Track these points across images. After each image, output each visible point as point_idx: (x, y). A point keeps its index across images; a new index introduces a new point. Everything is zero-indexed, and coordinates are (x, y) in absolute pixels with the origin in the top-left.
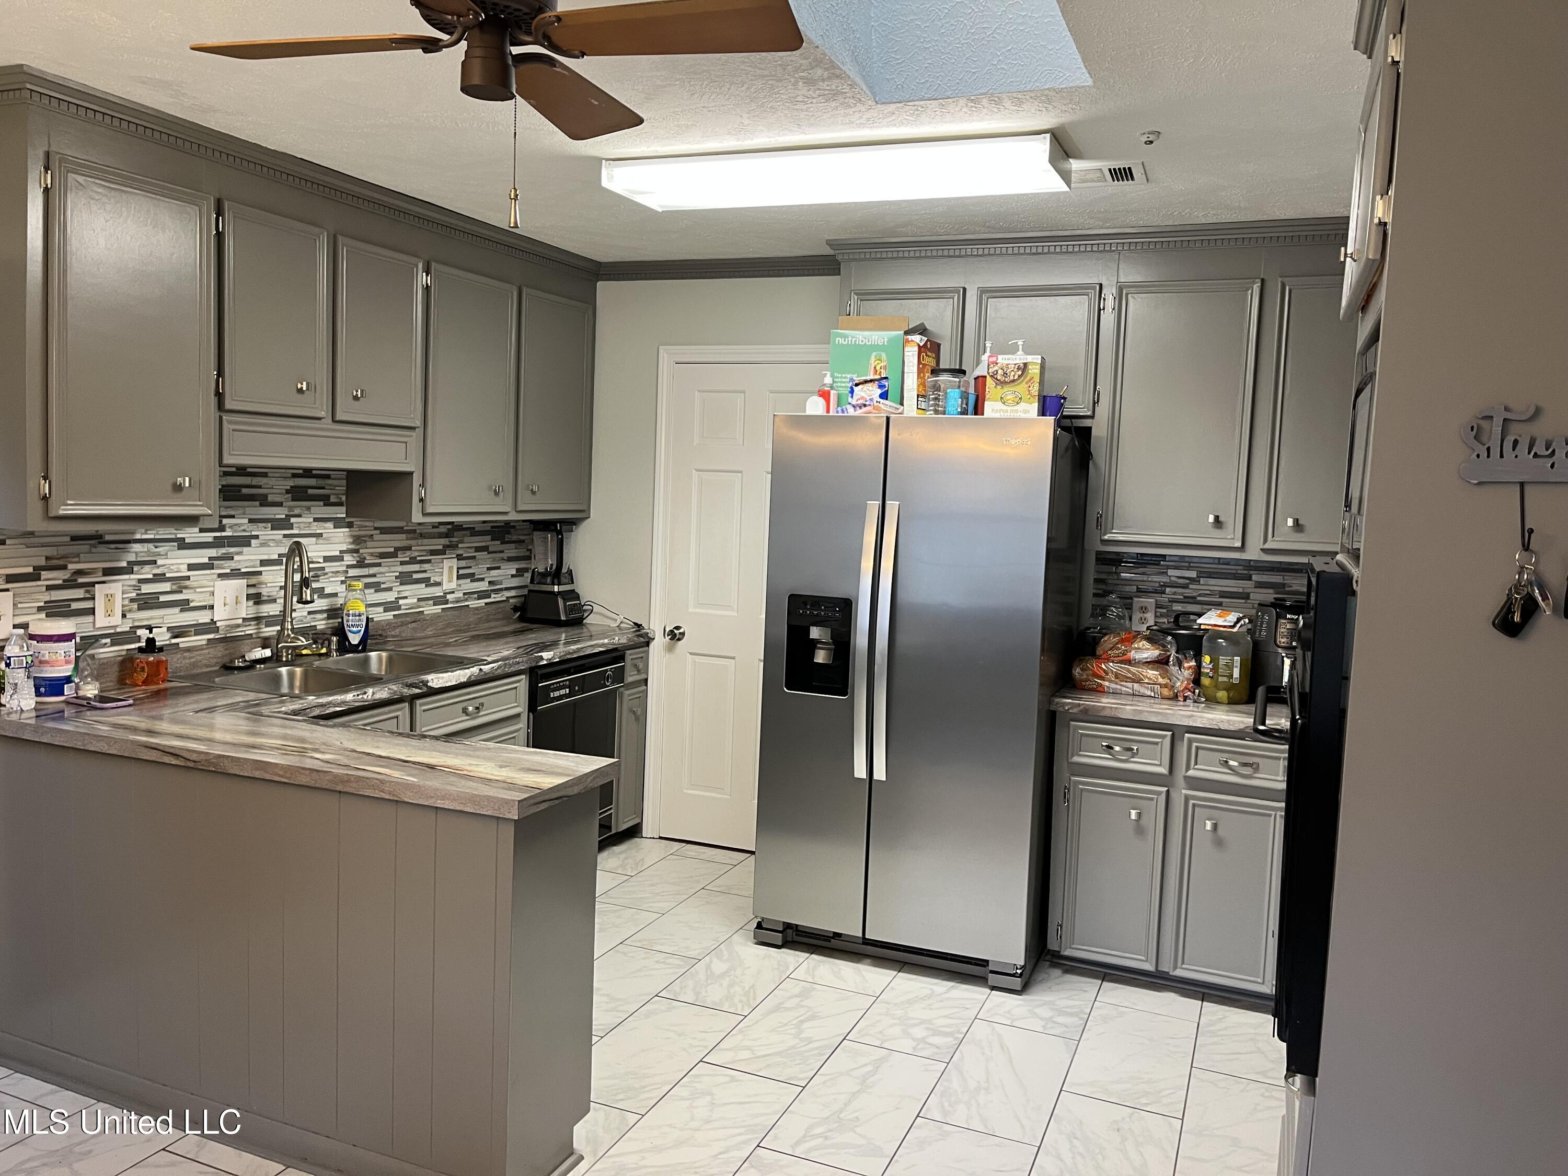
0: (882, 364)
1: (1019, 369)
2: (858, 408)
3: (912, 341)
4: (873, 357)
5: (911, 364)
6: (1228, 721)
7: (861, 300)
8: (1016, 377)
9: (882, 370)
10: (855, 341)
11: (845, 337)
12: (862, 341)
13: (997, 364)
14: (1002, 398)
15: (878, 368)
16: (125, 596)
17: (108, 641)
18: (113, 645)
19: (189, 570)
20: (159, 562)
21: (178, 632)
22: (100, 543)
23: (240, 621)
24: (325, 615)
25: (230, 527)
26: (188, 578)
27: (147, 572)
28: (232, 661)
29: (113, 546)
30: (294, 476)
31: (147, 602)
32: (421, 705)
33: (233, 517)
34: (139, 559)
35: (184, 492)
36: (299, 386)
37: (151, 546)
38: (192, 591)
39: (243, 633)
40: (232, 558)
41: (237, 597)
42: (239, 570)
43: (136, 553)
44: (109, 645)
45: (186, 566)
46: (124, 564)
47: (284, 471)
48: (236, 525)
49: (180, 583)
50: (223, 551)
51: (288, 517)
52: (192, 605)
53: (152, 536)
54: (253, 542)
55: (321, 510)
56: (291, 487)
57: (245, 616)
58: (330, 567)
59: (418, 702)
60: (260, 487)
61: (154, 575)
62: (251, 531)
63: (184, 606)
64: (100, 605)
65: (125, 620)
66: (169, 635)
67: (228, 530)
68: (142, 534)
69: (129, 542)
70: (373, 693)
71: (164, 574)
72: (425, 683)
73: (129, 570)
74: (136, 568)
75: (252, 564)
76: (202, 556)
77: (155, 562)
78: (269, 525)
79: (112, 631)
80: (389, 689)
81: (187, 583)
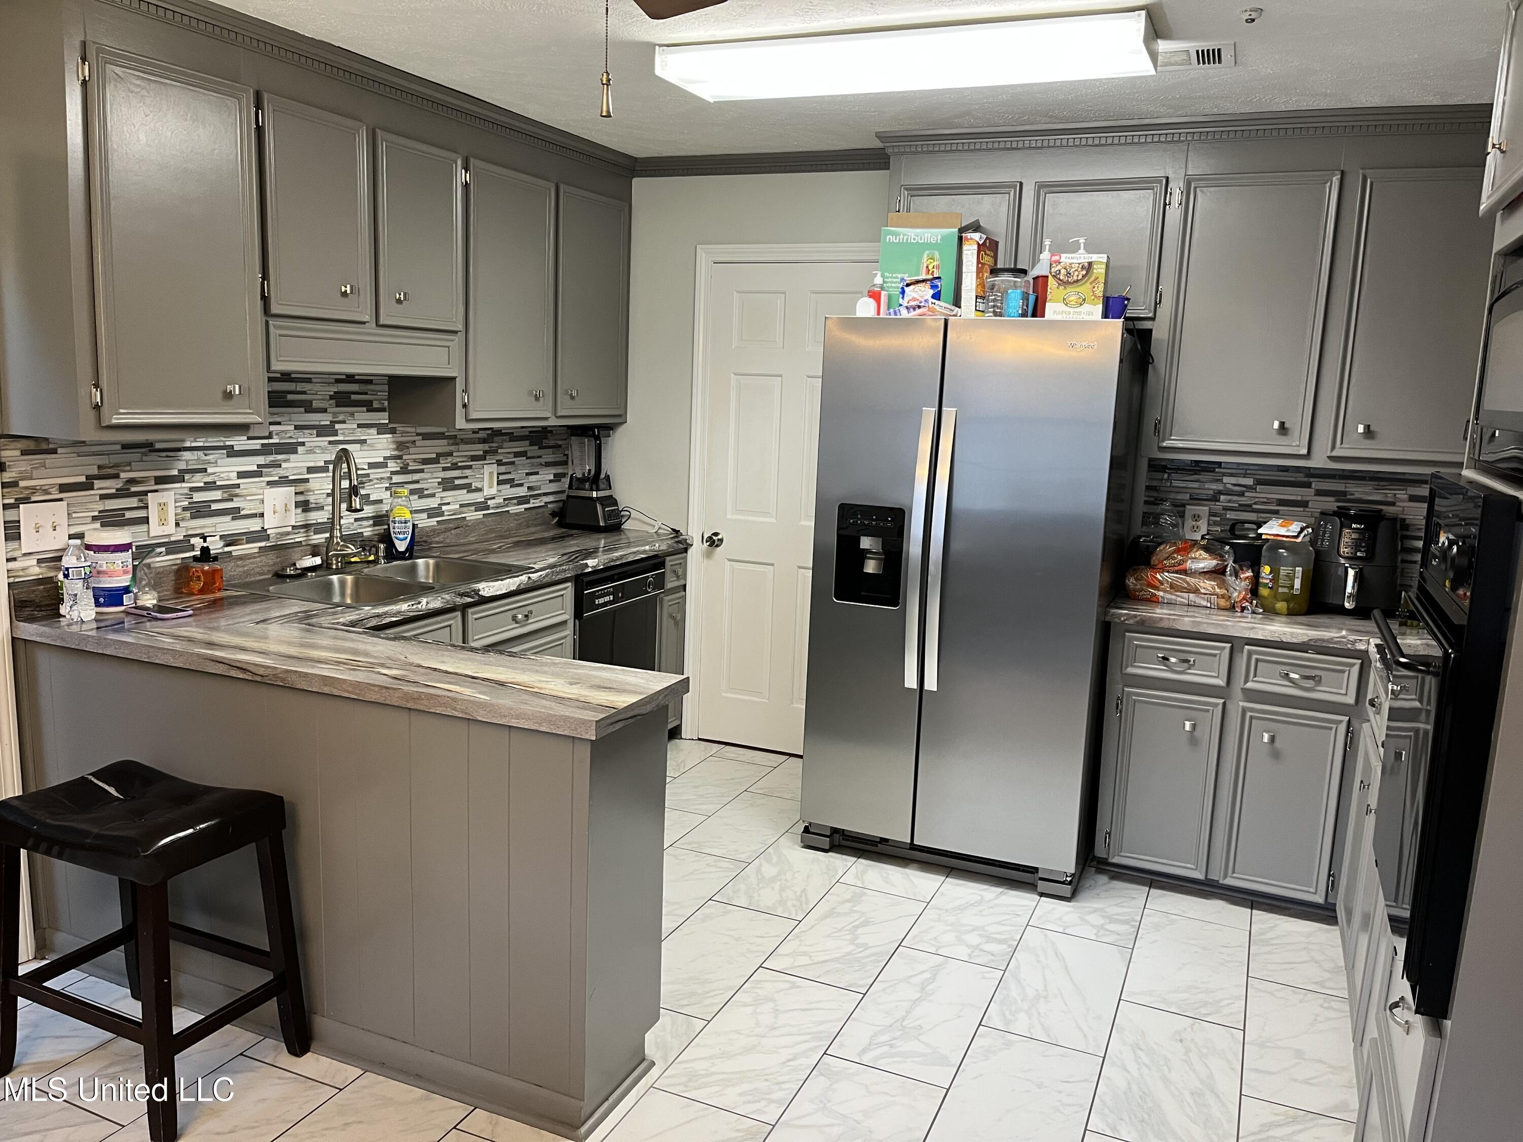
0: (935, 263)
1: (1083, 268)
2: (912, 310)
3: (971, 239)
4: (925, 257)
5: (970, 263)
6: (1292, 633)
7: (911, 196)
8: (1080, 277)
9: (935, 270)
10: (907, 239)
11: (896, 234)
12: (914, 239)
13: (1060, 263)
14: (1064, 299)
15: (930, 267)
16: (177, 504)
17: (163, 549)
18: (167, 553)
19: (238, 478)
20: (210, 470)
21: (230, 540)
22: (150, 451)
23: (290, 529)
24: (371, 522)
25: (277, 434)
26: (238, 486)
27: (198, 481)
28: (284, 569)
29: (164, 454)
30: (338, 381)
31: (200, 511)
32: (473, 613)
33: (279, 423)
34: (190, 467)
35: (234, 400)
36: (343, 289)
37: (200, 453)
38: (242, 499)
39: (293, 541)
40: (280, 466)
41: (286, 505)
42: (287, 477)
43: (187, 461)
44: (164, 553)
45: (235, 474)
46: (175, 472)
47: (327, 376)
48: (283, 431)
49: (231, 491)
50: (270, 458)
51: (333, 423)
52: (243, 513)
53: (201, 444)
54: (300, 449)
55: (364, 416)
56: (335, 392)
57: (294, 524)
58: (375, 473)
59: (470, 611)
60: (304, 393)
61: (205, 483)
62: (297, 438)
63: (235, 513)
64: (153, 514)
65: (179, 529)
66: (222, 544)
67: (275, 437)
68: (191, 442)
69: (179, 450)
70: (427, 603)
71: (215, 483)
72: (477, 592)
73: (180, 479)
74: (187, 477)
75: (299, 471)
76: (250, 464)
77: (205, 470)
78: (315, 432)
79: (167, 540)
80: (442, 598)
81: (237, 491)
